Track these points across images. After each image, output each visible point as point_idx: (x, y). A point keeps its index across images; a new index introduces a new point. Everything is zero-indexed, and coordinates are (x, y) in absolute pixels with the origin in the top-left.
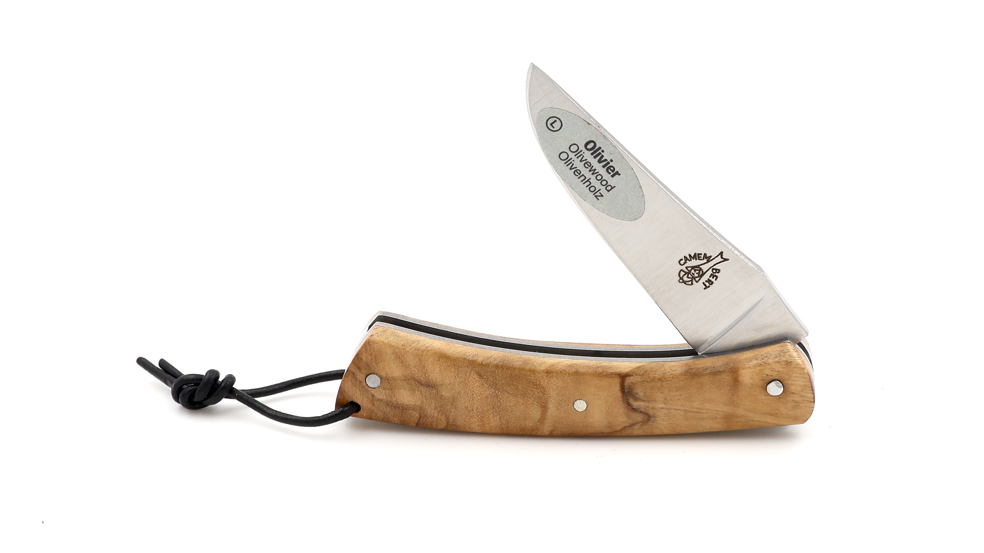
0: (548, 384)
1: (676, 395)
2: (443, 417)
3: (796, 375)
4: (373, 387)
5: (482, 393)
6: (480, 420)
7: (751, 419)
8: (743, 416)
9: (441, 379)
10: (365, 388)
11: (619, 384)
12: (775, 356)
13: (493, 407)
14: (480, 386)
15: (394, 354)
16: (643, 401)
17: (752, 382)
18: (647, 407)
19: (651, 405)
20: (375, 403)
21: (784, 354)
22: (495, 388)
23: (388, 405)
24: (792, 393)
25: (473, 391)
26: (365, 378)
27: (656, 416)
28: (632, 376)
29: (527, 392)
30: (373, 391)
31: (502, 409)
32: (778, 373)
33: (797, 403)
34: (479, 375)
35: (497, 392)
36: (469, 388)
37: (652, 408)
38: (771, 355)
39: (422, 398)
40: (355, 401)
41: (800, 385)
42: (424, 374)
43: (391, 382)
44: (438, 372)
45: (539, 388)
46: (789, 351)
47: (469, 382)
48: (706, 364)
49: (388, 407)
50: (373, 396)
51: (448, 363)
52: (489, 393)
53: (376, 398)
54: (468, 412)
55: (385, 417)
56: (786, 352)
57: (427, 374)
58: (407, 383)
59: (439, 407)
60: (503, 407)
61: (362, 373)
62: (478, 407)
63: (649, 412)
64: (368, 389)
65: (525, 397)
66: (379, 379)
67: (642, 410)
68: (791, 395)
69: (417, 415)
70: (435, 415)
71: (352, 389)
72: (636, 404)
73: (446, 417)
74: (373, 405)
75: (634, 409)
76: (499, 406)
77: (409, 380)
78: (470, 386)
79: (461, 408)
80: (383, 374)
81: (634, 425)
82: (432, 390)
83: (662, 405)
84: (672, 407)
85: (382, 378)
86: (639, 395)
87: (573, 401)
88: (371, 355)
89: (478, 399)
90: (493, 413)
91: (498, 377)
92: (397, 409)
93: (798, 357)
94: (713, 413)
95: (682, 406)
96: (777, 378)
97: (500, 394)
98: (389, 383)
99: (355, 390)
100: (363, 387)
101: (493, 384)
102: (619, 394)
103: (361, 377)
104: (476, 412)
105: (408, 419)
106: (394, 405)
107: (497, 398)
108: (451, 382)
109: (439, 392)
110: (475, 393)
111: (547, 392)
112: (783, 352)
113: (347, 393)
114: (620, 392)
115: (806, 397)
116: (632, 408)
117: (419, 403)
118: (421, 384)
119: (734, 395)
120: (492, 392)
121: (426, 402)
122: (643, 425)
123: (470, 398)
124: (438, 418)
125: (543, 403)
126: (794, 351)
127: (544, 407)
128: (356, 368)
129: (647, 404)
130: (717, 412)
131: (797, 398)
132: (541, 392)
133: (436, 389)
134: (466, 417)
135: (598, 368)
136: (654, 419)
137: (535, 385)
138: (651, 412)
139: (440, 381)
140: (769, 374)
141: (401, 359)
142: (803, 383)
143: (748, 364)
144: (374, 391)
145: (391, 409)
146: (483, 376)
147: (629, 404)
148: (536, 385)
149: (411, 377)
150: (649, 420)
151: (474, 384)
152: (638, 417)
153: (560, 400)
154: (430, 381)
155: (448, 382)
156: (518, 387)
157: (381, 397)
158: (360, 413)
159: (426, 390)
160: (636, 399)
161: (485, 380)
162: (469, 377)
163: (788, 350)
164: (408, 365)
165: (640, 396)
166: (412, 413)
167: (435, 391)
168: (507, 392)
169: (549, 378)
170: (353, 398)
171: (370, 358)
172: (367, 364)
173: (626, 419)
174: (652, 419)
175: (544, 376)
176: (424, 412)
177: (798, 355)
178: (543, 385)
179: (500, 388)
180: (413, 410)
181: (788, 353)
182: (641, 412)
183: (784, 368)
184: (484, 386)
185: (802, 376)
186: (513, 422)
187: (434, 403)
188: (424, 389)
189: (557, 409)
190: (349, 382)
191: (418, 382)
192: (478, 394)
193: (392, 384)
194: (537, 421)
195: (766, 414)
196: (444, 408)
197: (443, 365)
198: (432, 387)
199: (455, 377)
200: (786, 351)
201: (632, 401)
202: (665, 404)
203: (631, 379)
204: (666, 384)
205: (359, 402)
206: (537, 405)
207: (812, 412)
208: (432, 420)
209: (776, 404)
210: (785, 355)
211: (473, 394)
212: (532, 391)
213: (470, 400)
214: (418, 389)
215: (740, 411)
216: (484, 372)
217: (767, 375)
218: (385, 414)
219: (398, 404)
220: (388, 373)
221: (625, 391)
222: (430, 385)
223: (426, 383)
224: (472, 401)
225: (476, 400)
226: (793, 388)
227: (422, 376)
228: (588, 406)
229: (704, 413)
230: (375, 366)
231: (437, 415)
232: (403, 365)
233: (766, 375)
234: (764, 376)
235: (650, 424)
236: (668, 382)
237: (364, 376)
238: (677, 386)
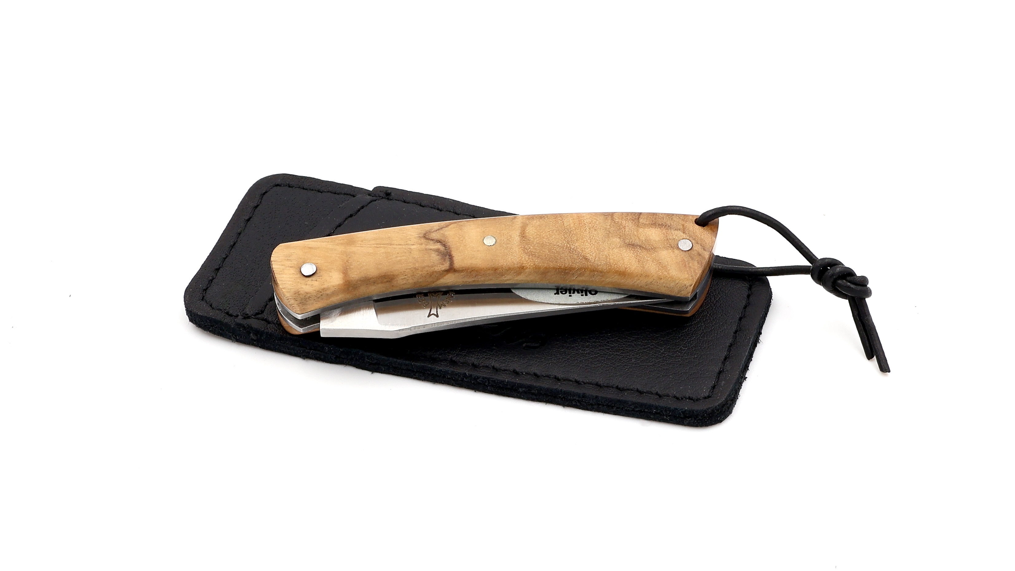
0: (521, 257)
1: (401, 257)
2: (617, 221)
3: (290, 283)
4: (684, 240)
5: (582, 244)
6: (582, 221)
7: (329, 243)
8: (337, 245)
9: (621, 253)
10: (692, 238)
11: (455, 262)
12: (310, 298)
13: (570, 232)
14: (585, 249)
15: (668, 270)
16: (431, 249)
17: (330, 274)
18: (426, 245)
19: (423, 246)
20: (681, 227)
21: (302, 302)
22: (570, 249)
23: (669, 226)
24: (292, 267)
25: (590, 244)
26: (693, 247)
27: (418, 238)
28: (443, 271)
29: (540, 248)
30: (685, 236)
31: (562, 232)
32: (307, 283)
33: (288, 259)
34: (586, 259)
35: (568, 246)
36: (595, 247)
37: (422, 244)
38: (315, 300)
39: (638, 235)
40: (700, 227)
41: (286, 274)
42: (638, 255)
43: (668, 245)
44: (625, 258)
45: (529, 252)
46: (297, 304)
47: (595, 251)
48: (375, 287)
49: (669, 225)
50: (684, 233)
51: (617, 266)
52: (575, 244)
53: (681, 231)
54: (593, 226)
55: (671, 217)
56: (301, 303)
57: (635, 255)
58: (653, 246)
59: (621, 229)
60: (561, 233)
61: (696, 251)
62: (585, 231)
63: (425, 241)
64: (690, 238)
65: (541, 244)
66: (680, 247)
67: (431, 242)
68: (293, 265)
69: (641, 220)
70: (625, 222)
71: (704, 236)
72: (438, 246)
73: (614, 221)
74: (683, 225)
75: (440, 242)
76: (566, 234)
77: (651, 248)
78: (594, 248)
79: (600, 229)
80: (676, 251)
81: (438, 230)
82: (629, 242)
83: (412, 247)
84: (404, 247)
85: (677, 248)
86: (436, 254)
87: (496, 244)
88: (690, 267)
89: (586, 238)
90: (571, 228)
91: (569, 259)
92: (661, 224)
93: (288, 299)
94: (365, 245)
95: (395, 248)
96: (307, 279)
97: (565, 244)
98: (670, 245)
99: (701, 236)
100: (694, 239)
101: (573, 252)
102: (454, 253)
103: (697, 248)
104: (587, 227)
105: (650, 217)
106: (663, 227)
107: (568, 240)
108: (612, 250)
109: (622, 241)
110: (589, 243)
111: (522, 250)
112: (303, 303)
113: (708, 233)
114: (453, 255)
115: (279, 265)
116: (441, 243)
117: (641, 230)
118: (640, 246)
119: (347, 261)
120: (572, 245)
121: (634, 232)
122: (430, 230)
123: (592, 238)
124: (622, 220)
125: (524, 240)
126: (293, 306)
127: (523, 237)
128: (702, 255)
129: (428, 247)
130: (362, 246)
131: (288, 263)
132: (527, 249)
133: (626, 243)
134: (595, 222)
135: (476, 276)
136: (420, 236)
137: (533, 255)
138: (423, 240)
139: (623, 250)
140: (316, 282)
141: (661, 266)
142: (283, 276)
143: (335, 290)
144: (683, 236)
145: (666, 224)
146: (582, 258)
147: (444, 245)
148: (532, 255)
149: (650, 251)
150: (425, 234)
151: (590, 250)
152: (435, 236)
153: (509, 244)
154: (632, 249)
155: (615, 250)
156: (549, 252)
157: (676, 232)
158: (695, 218)
159: (635, 241)
160: (438, 250)
161: (580, 255)
162: (596, 257)
163: (299, 306)
164: (654, 261)
165: (434, 254)
166: (646, 221)
167: (627, 241)
168: (559, 246)
169: (520, 262)
170: (703, 229)
171: (691, 264)
172: (692, 259)
173: (446, 233)
174: (422, 235)
175: (526, 264)
176: (634, 223)
177: (289, 301)
178: (525, 255)
179: (565, 249)
180: (645, 224)
181: (298, 302)
182: (432, 240)
183: (301, 288)
184: (581, 250)
185: (284, 283)
186: (551, 223)
187: (626, 231)
188: (637, 242)
189: (511, 236)
190: (708, 242)
191: (643, 247)
192: (586, 242)
193: (667, 244)
194: (529, 225)
195: (316, 248)
196: (616, 228)
197: (621, 264)
198: (629, 244)
199: (609, 255)
200: (300, 305)
201: (442, 248)
202: (411, 249)
203: (444, 267)
204: (410, 266)
205: (697, 227)
206: (530, 238)
208: (627, 217)
209: (307, 257)
210: (301, 300)
211: (591, 241)
212: (536, 249)
213: (593, 237)
214: (643, 241)
215: (340, 248)
216: (582, 262)
217: (316, 281)
218: (672, 219)
219: (660, 228)
220: (672, 253)
221: (448, 256)
222: (632, 245)
223: (635, 247)
224: (591, 236)
225: (587, 237)
226: (292, 271)
227: (640, 253)
228: (482, 240)
229: (374, 244)
230: (684, 258)
231: (623, 222)
232: (658, 261)
233: (318, 280)
234: (320, 280)
235: (423, 231)
236: (409, 267)
237: (694, 248)
238: (400, 265)
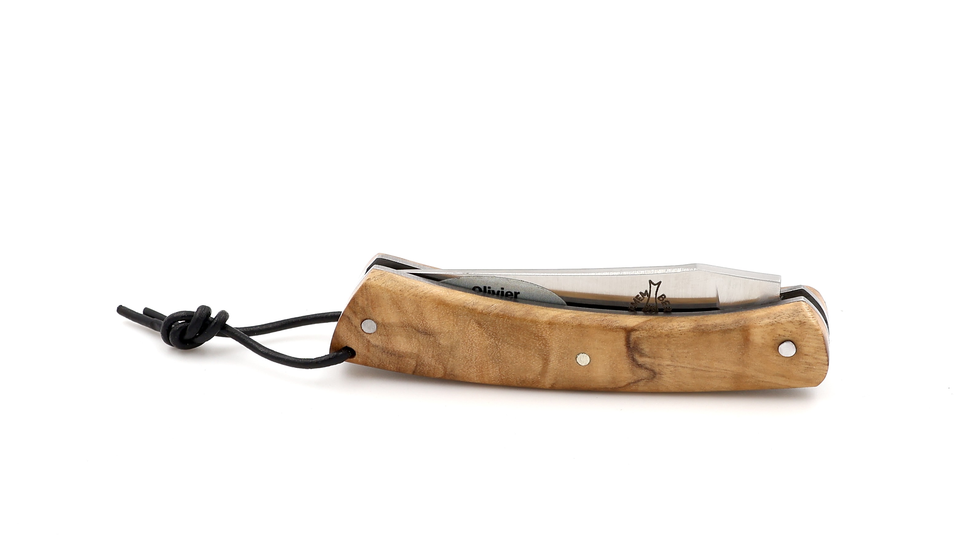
0: (551, 336)
1: (683, 352)
2: (441, 366)
3: (810, 336)
4: (369, 333)
5: (481, 342)
6: (478, 371)
7: (762, 380)
8: (753, 376)
9: (440, 326)
10: (360, 333)
11: (624, 339)
12: (788, 316)
13: (493, 358)
14: (479, 336)
15: (391, 299)
16: (649, 357)
17: (763, 341)
18: (653, 363)
19: (657, 362)
20: (371, 349)
21: (798, 313)
22: (495, 338)
23: (384, 352)
24: (805, 355)
25: (472, 341)
26: (360, 323)
27: (662, 373)
28: (638, 330)
29: (528, 343)
30: (368, 337)
31: (502, 360)
32: (790, 334)
33: (810, 365)
34: (479, 324)
35: (497, 342)
36: (468, 337)
37: (659, 365)
38: (784, 314)
39: (419, 346)
40: (350, 347)
41: (813, 347)
42: (422, 321)
43: (387, 328)
44: (436, 319)
45: (541, 340)
46: (803, 311)
47: (468, 331)
48: (715, 321)
49: (384, 353)
50: (369, 341)
51: (447, 311)
52: (489, 343)
53: (372, 344)
54: (467, 362)
55: (381, 364)
56: (800, 312)
57: (425, 322)
58: (404, 329)
59: (436, 355)
60: (503, 358)
61: (358, 318)
62: (477, 357)
63: (654, 369)
64: (363, 335)
65: (526, 348)
66: (375, 325)
67: (648, 366)
68: (804, 357)
69: (414, 363)
70: (432, 363)
71: (347, 334)
72: (641, 360)
73: (444, 366)
74: (369, 351)
75: (639, 365)
76: (498, 357)
77: (406, 327)
78: (469, 335)
79: (459, 358)
80: (379, 320)
81: (639, 381)
82: (429, 338)
83: (669, 363)
84: (679, 364)
85: (378, 324)
86: (644, 351)
87: (576, 354)
88: (367, 300)
89: (477, 349)
90: (492, 363)
91: (498, 327)
92: (393, 356)
93: (813, 317)
94: (722, 372)
95: (689, 364)
96: (789, 338)
97: (500, 344)
98: (385, 329)
99: (350, 335)
100: (358, 332)
101: (493, 334)
102: (624, 349)
103: (356, 321)
104: (475, 362)
105: (404, 367)
106: (390, 352)
107: (497, 348)
108: (449, 331)
109: (437, 340)
110: (474, 342)
111: (549, 344)
112: (797, 311)
113: (342, 337)
114: (625, 347)
115: (819, 359)
116: (637, 364)
117: (415, 351)
118: (418, 331)
119: (743, 354)
120: (492, 342)
121: (423, 349)
122: (648, 381)
123: (469, 348)
124: (435, 366)
125: (545, 355)
126: (808, 310)
127: (545, 359)
128: (352, 312)
129: (653, 361)
130: (726, 371)
131: (809, 360)
132: (543, 344)
133: (433, 337)
134: (464, 367)
135: (603, 321)
136: (660, 376)
137: (536, 336)
138: (657, 369)
139: (438, 328)
140: (781, 334)
141: (399, 305)
142: (817, 345)
143: (760, 323)
144: (370, 337)
145: (387, 355)
146: (483, 326)
147: (634, 360)
148: (538, 336)
149: (409, 324)
150: (654, 377)
151: (473, 333)
152: (644, 374)
153: (562, 353)
154: (428, 329)
155: (447, 330)
156: (519, 338)
157: (377, 343)
158: (355, 358)
159: (424, 338)
160: (642, 355)
161: (485, 330)
162: (468, 326)
163: (802, 309)
164: (405, 311)
165: (646, 352)
166: (408, 361)
167: (432, 339)
168: (507, 343)
169: (552, 330)
170: (348, 343)
171: (366, 303)
172: (363, 308)
173: (630, 375)
174: (658, 376)
175: (546, 327)
176: (421, 360)
177: (812, 315)
178: (545, 337)
179: (500, 338)
180: (410, 357)
181: (802, 313)
182: (646, 368)
183: (797, 328)
184: (483, 335)
185: (816, 337)
186: (513, 373)
187: (431, 352)
188: (421, 337)
189: (559, 362)
190: (343, 327)
191: (415, 329)
192: (477, 343)
193: (388, 330)
194: (538, 374)
195: (777, 375)
196: (442, 357)
197: (442, 313)
198: (430, 335)
199: (454, 325)
200: (800, 311)
201: (637, 357)
202: (671, 361)
203: (636, 334)
204: (674, 340)
205: (354, 347)
206: (538, 357)
207: (825, 375)
208: (429, 369)
209: (788, 365)
210: (799, 315)
211: (472, 344)
212: (533, 342)
213: (468, 350)
214: (415, 337)
215: (750, 372)
216: (485, 321)
217: (779, 335)
218: (380, 361)
219: (394, 351)
220: (385, 319)
221: (631, 346)
222: (427, 333)
223: (423, 331)
224: (471, 351)
225: (475, 350)
226: (806, 350)
227: (419, 324)
228: (591, 361)
229: (712, 371)
230: (372, 311)
231: (434, 364)
232: (401, 311)
233: (778, 335)
234: (776, 336)
235: (656, 381)
236: (675, 339)
237: (359, 321)
238: (685, 342)
